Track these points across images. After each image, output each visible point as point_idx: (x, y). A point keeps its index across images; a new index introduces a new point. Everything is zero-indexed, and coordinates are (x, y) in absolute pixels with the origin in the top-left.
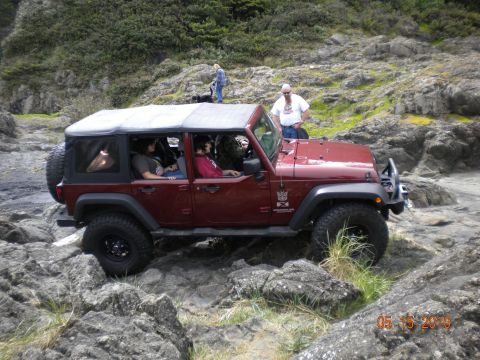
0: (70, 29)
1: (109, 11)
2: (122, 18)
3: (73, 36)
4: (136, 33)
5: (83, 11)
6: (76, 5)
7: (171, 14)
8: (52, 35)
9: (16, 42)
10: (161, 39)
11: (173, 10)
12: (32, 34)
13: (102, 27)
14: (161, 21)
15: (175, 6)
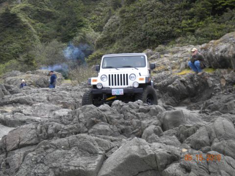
0: (121, 32)
1: (141, 19)
2: (146, 22)
3: (123, 36)
4: (150, 31)
5: (128, 21)
6: (125, 18)
7: (175, 17)
8: (114, 36)
9: (99, 41)
10: (164, 33)
11: (176, 14)
12: (106, 36)
13: (137, 29)
14: (167, 22)
15: (177, 11)
